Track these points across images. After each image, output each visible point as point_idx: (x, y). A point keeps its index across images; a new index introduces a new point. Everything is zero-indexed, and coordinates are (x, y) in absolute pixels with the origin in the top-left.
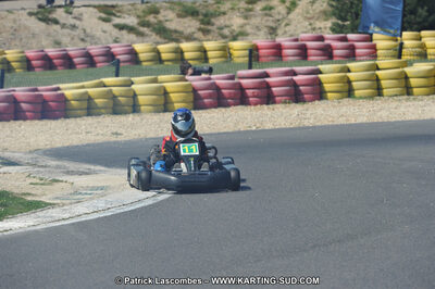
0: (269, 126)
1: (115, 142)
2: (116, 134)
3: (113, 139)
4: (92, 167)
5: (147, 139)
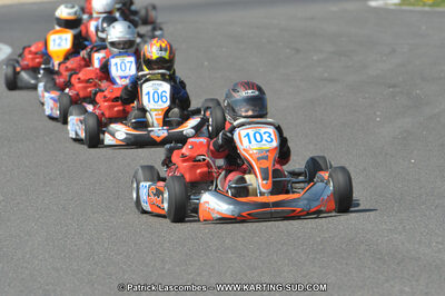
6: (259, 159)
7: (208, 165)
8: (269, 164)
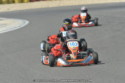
0: (51, 6)
1: (8, 12)
2: (9, 9)
3: (8, 11)
4: (2, 18)
5: (17, 11)
6: (73, 50)
7: (61, 52)
8: (76, 51)
